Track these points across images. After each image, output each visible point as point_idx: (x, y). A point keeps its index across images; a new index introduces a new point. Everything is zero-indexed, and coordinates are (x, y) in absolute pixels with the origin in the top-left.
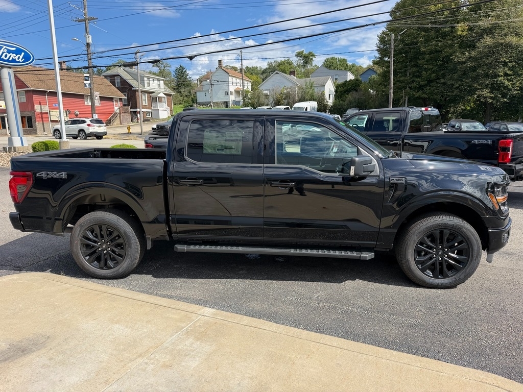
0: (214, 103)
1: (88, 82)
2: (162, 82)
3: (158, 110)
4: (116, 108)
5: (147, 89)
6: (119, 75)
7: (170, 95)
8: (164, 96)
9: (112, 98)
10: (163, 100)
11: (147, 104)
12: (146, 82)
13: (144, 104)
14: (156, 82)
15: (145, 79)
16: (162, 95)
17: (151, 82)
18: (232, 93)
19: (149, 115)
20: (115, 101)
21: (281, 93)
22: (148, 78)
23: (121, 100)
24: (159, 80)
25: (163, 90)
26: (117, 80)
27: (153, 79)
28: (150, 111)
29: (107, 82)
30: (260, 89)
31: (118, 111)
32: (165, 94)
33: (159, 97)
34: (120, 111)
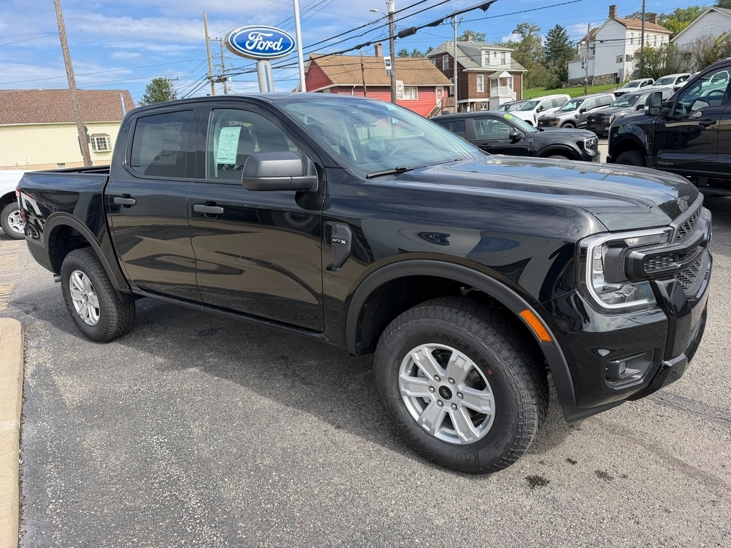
0: (596, 78)
1: (390, 68)
2: (508, 55)
3: (498, 97)
4: (438, 101)
5: (484, 67)
6: (447, 53)
7: (520, 73)
8: (510, 76)
9: (435, 87)
10: (508, 81)
11: (483, 91)
12: (484, 57)
13: (478, 91)
14: (499, 55)
15: (483, 52)
16: (505, 75)
17: (492, 56)
18: (628, 58)
19: (485, 107)
20: (438, 91)
21: (715, 47)
22: (488, 52)
23: (447, 88)
24: (503, 52)
25: (508, 66)
26: (445, 61)
27: (495, 53)
28: (487, 100)
29: (432, 64)
30: (674, 44)
31: (440, 106)
32: (510, 73)
33: (501, 79)
34: (442, 105)
